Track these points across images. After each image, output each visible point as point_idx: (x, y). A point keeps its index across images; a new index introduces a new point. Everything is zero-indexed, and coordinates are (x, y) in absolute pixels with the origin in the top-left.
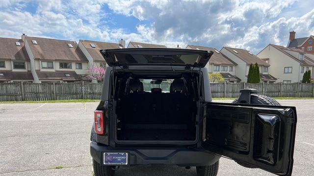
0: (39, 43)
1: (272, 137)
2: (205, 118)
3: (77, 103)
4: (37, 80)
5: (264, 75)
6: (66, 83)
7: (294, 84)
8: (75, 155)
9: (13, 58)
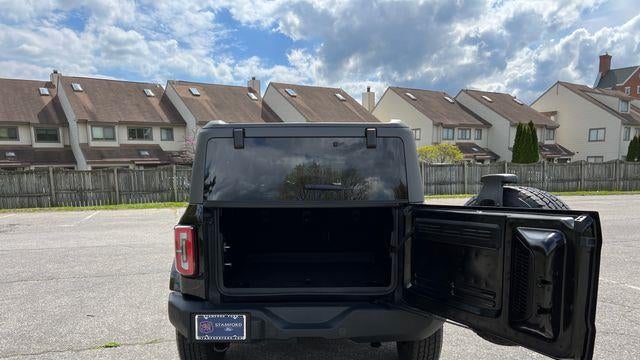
0: (85, 90)
1: (549, 278)
2: (410, 239)
3: (162, 210)
4: (83, 164)
5: (547, 146)
6: (142, 168)
7: (609, 163)
8: (148, 319)
9: (35, 120)
